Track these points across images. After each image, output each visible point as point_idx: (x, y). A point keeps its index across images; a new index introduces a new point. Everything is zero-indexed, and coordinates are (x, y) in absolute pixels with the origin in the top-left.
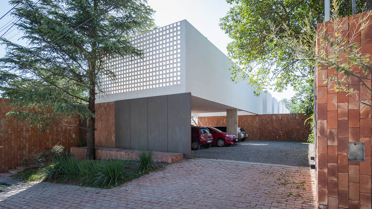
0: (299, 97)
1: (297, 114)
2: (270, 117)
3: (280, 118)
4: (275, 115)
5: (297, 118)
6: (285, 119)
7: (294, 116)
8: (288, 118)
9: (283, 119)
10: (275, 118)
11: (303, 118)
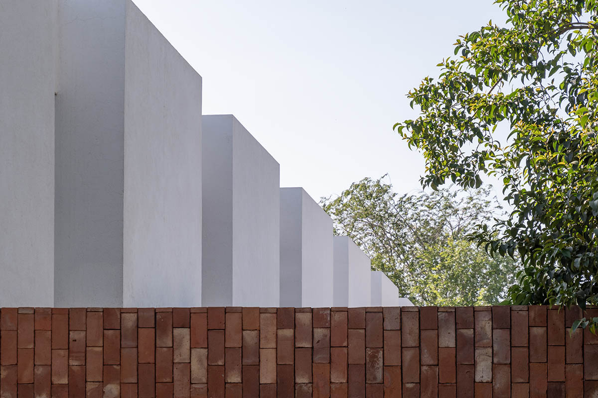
0: (510, 87)
1: (485, 324)
2: (129, 354)
3: (268, 376)
4: (200, 323)
5: (483, 373)
6: (338, 378)
7: (448, 340)
8: (366, 367)
9: (302, 379)
10: (199, 371)
11: (557, 374)
